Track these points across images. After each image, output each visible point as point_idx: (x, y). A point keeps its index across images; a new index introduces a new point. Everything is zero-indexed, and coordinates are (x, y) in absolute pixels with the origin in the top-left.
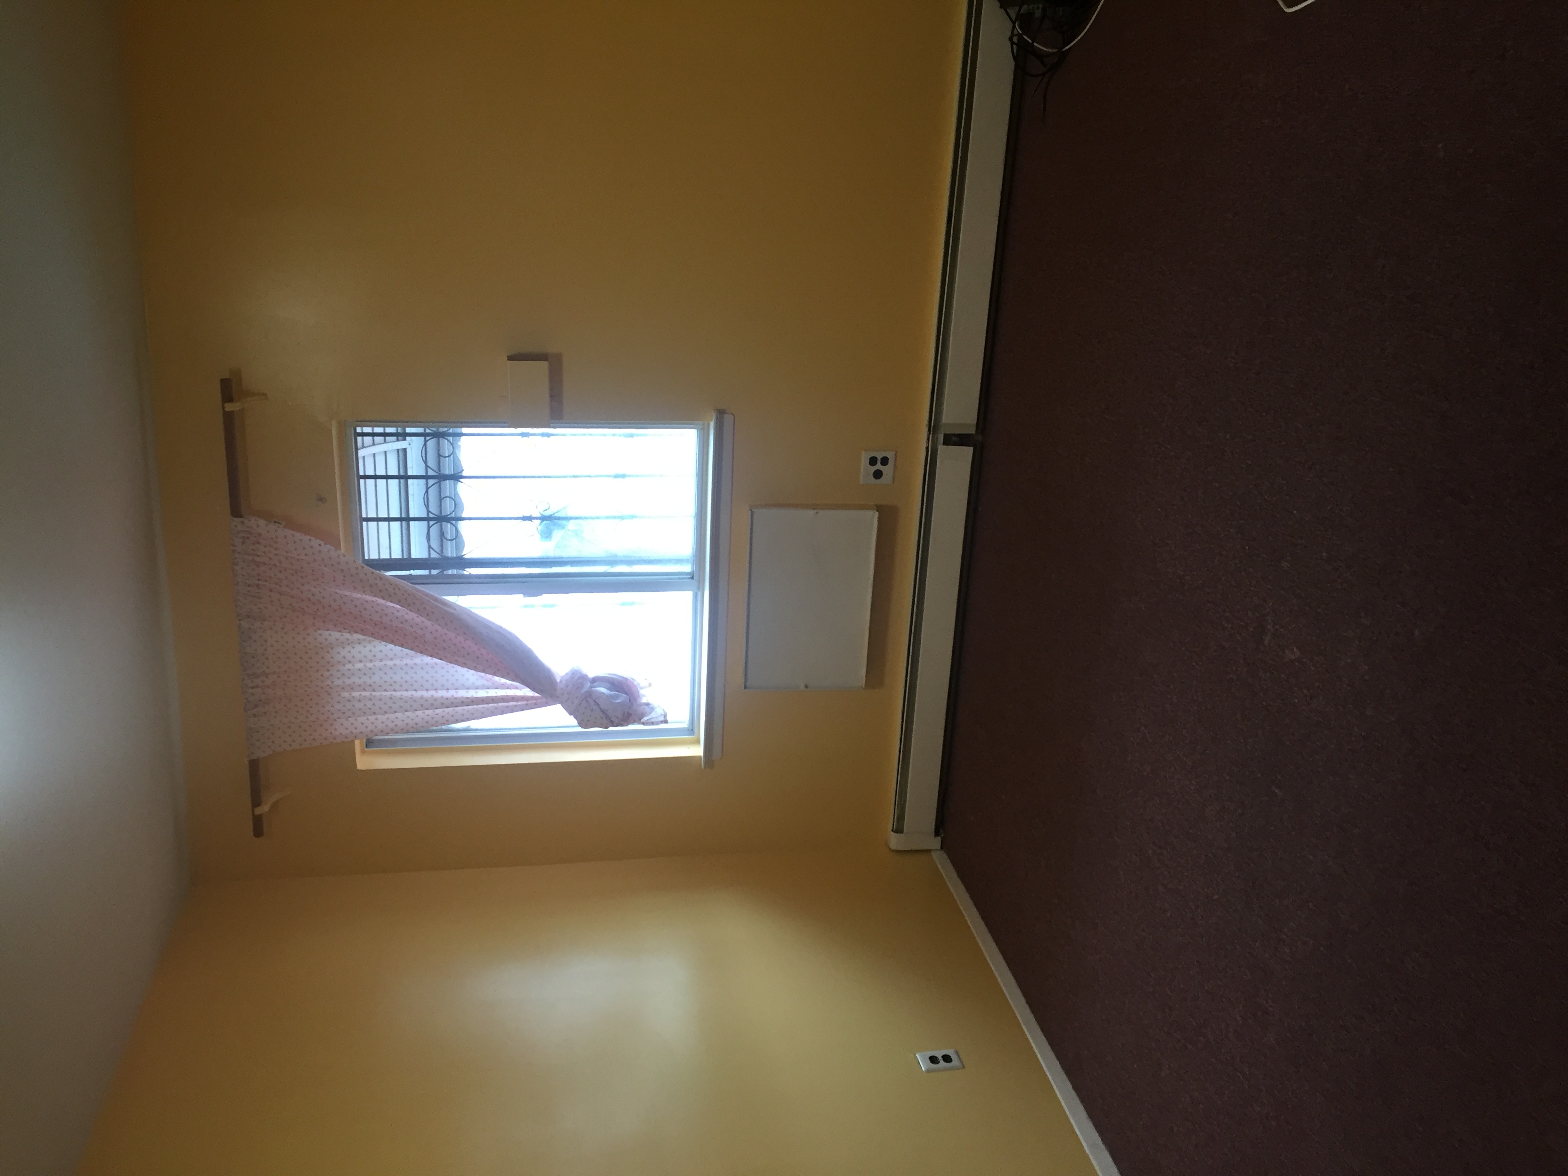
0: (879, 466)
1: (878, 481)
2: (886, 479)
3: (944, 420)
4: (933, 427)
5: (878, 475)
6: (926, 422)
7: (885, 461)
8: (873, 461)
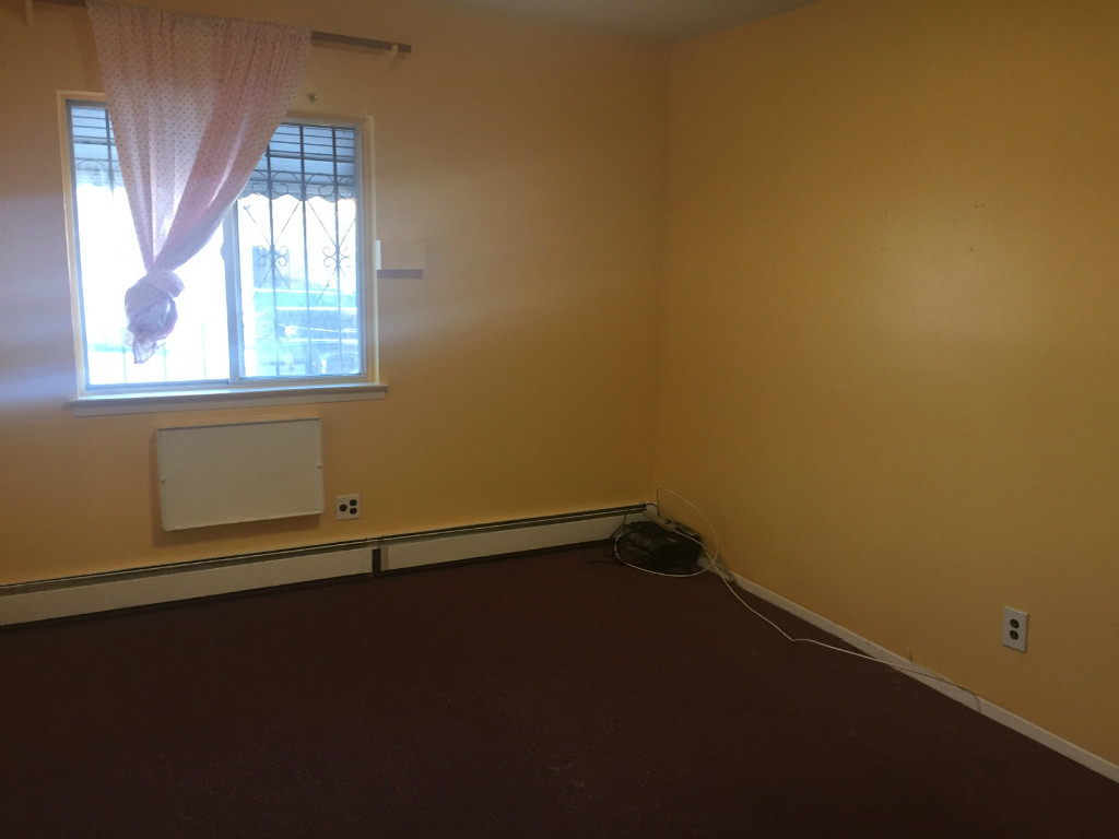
0: (349, 507)
1: (338, 510)
2: (340, 515)
3: (390, 547)
4: (381, 540)
5: (343, 508)
6: (385, 535)
7: (353, 511)
8: (353, 502)
